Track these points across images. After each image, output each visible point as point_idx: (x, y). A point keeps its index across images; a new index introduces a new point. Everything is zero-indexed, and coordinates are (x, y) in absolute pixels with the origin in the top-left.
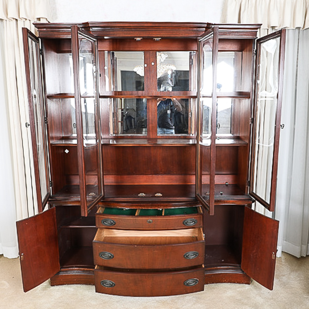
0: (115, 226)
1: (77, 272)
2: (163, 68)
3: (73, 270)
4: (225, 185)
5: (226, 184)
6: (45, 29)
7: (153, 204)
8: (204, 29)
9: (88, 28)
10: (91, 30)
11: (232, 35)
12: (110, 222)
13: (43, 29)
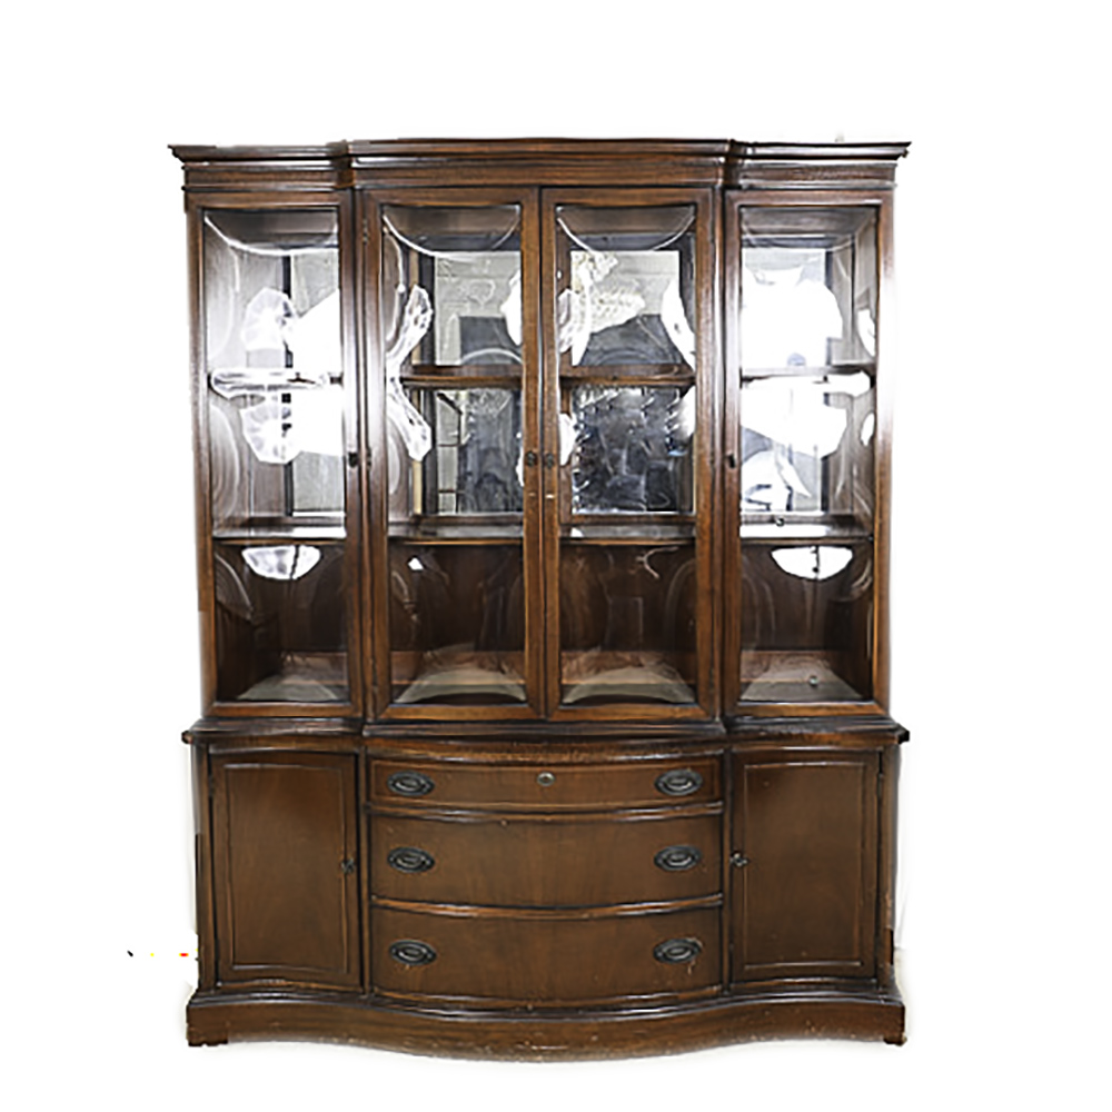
0: (433, 794)
1: (285, 995)
2: (601, 301)
3: (270, 986)
4: (808, 686)
5: (813, 681)
6: (206, 164)
7: (554, 745)
8: (722, 160)
9: (346, 159)
10: (354, 165)
11: (813, 179)
12: (414, 783)
13: (198, 164)
